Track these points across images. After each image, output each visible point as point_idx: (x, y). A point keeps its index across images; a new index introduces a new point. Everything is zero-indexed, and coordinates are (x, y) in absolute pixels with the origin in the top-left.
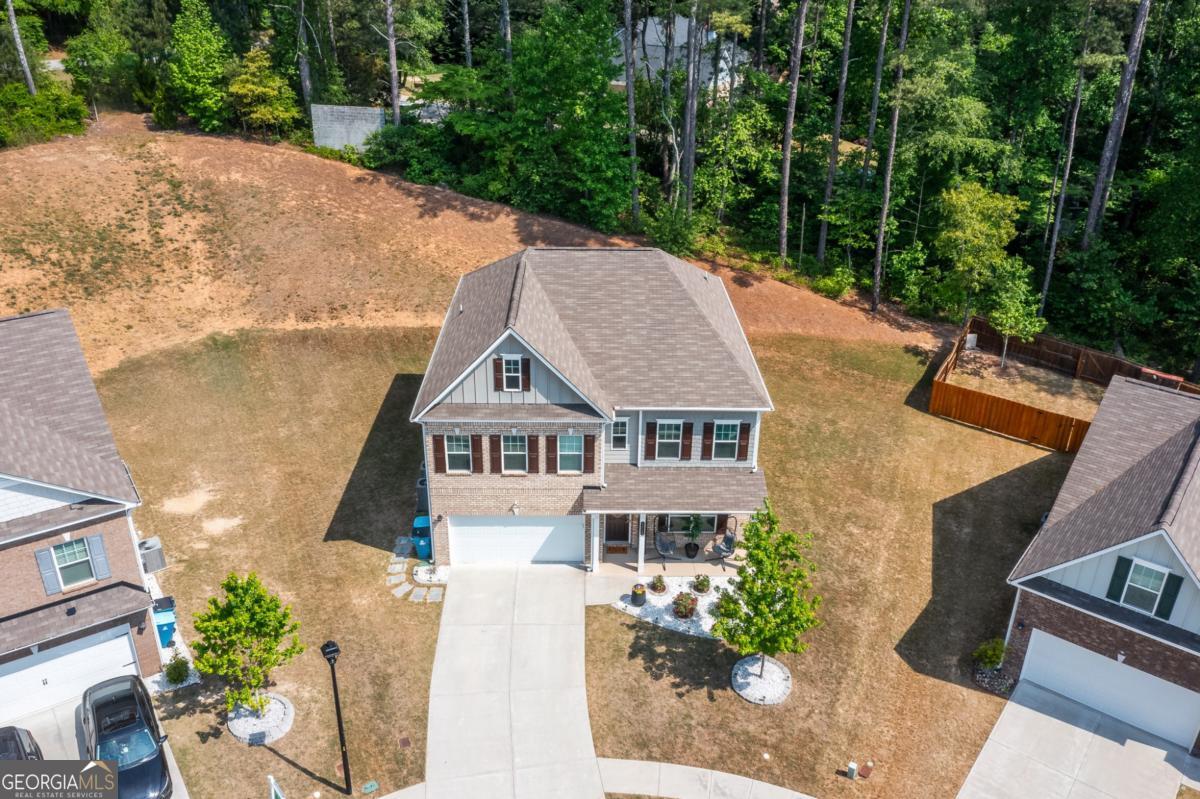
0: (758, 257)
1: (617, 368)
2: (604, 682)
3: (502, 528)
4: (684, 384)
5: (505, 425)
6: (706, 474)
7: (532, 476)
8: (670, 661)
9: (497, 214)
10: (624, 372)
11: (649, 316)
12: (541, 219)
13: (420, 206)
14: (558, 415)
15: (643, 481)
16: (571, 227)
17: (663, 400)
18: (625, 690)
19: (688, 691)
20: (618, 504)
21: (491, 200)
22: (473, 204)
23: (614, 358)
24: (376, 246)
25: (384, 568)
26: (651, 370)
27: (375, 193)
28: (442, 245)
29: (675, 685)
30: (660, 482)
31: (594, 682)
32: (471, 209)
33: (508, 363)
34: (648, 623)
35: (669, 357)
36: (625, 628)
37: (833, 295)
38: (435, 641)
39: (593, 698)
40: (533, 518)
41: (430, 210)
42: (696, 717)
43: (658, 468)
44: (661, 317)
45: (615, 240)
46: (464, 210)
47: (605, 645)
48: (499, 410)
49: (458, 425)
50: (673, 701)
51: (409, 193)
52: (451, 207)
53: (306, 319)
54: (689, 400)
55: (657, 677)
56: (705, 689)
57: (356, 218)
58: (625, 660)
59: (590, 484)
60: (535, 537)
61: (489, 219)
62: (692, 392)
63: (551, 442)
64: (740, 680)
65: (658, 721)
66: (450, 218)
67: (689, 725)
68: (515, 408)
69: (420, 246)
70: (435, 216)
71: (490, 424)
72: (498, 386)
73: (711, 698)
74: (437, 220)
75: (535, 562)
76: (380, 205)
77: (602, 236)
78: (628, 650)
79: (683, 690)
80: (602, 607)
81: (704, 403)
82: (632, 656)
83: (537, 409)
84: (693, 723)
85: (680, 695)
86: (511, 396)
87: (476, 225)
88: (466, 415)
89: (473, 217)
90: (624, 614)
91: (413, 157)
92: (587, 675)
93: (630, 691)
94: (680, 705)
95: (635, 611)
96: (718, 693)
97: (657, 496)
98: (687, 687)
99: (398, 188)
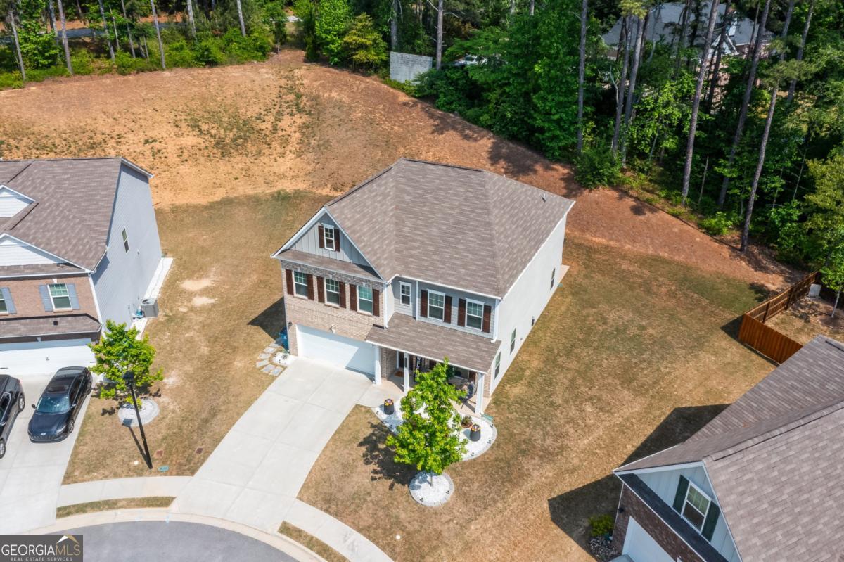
0: (663, 194)
1: (413, 248)
2: (333, 454)
3: (328, 340)
4: (451, 268)
5: (326, 271)
6: (459, 336)
7: (342, 309)
8: (383, 455)
9: (482, 137)
10: (416, 252)
11: (454, 216)
12: (511, 145)
13: (435, 126)
14: (355, 272)
15: (414, 331)
16: (529, 153)
17: (430, 276)
18: (342, 464)
19: (380, 478)
20: (389, 341)
21: (482, 127)
22: (470, 128)
23: (414, 241)
24: (396, 149)
26: (435, 254)
27: (411, 114)
28: (437, 153)
29: (375, 472)
30: (425, 334)
31: (328, 453)
32: (467, 132)
33: (327, 230)
34: (385, 427)
35: (452, 248)
36: (369, 425)
37: (713, 232)
38: (257, 398)
39: (320, 462)
40: (343, 338)
41: (440, 130)
42: (373, 496)
43: (429, 324)
44: (461, 218)
45: (556, 166)
46: (462, 132)
47: (349, 432)
48: (322, 261)
49: (299, 265)
50: (367, 481)
51: (432, 116)
52: (454, 129)
53: (336, 189)
54: (448, 280)
55: (367, 462)
56: (392, 480)
57: (392, 129)
58: (355, 445)
59: (377, 324)
60: (349, 351)
61: (475, 140)
62: (453, 275)
63: (353, 288)
64: (417, 483)
65: (349, 489)
66: (451, 136)
67: (365, 500)
68: (331, 261)
69: (424, 153)
70: (442, 133)
71: (317, 269)
72: (322, 245)
73: (391, 488)
74: (441, 137)
75: (348, 368)
76: (410, 122)
77: (548, 162)
78: (361, 440)
79: (377, 476)
80: (365, 408)
81: (457, 284)
82: (361, 444)
83: (344, 265)
84: (369, 499)
85: (373, 479)
86: (329, 252)
87: (465, 143)
88: (302, 259)
89: (467, 137)
90: (375, 416)
91: (441, 92)
92: (326, 447)
93: (345, 466)
94: (370, 486)
95: (383, 416)
96: (398, 486)
97: (417, 342)
98: (382, 475)
99: (427, 112)
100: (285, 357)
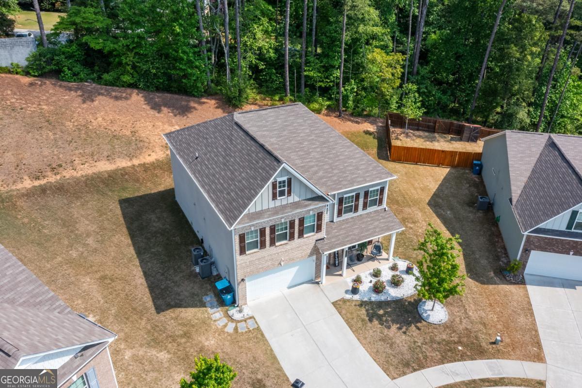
1: (316, 172)
2: (368, 340)
3: (273, 275)
4: (353, 174)
5: (277, 219)
6: (366, 217)
7: (292, 242)
8: (388, 317)
9: (130, 95)
10: (321, 174)
11: (316, 140)
12: (157, 94)
13: (81, 96)
14: (306, 206)
15: (341, 229)
16: (176, 96)
17: (347, 184)
18: (380, 340)
19: (407, 329)
20: (337, 244)
21: (123, 86)
22: (114, 91)
23: (312, 167)
24: (63, 124)
25: (209, 318)
26: (333, 170)
27: (48, 92)
28: (106, 118)
29: (400, 329)
30: (348, 227)
31: (364, 342)
32: (114, 94)
33: (280, 183)
34: (366, 301)
35: (337, 160)
36: (358, 307)
37: (318, 111)
38: (271, 350)
39: (369, 350)
40: (290, 265)
41: (88, 97)
42: (418, 341)
43: (343, 220)
44: (322, 140)
46: (109, 95)
47: (355, 320)
48: (276, 211)
49: (253, 225)
50: (404, 337)
51: (70, 89)
52: (100, 94)
53: (38, 178)
54: (359, 182)
55: (389, 327)
56: (413, 325)
57: (41, 109)
58: (369, 324)
59: (319, 238)
60: (289, 275)
61: (126, 98)
62: (358, 177)
63: (302, 221)
64: (425, 315)
65: (405, 349)
66: (101, 101)
67: (419, 346)
68: (284, 207)
69: (93, 121)
70: (93, 101)
71: (271, 220)
72: (274, 197)
73: (419, 329)
74: (96, 103)
75: (289, 288)
76: (54, 99)
77: (196, 99)
78: (367, 318)
79: (404, 329)
80: (340, 300)
81: (366, 182)
82: (371, 320)
83: (296, 205)
84: (419, 344)
85: (405, 333)
86: (282, 201)
87: (120, 103)
88: (259, 218)
89: (117, 98)
90: (353, 300)
92: (358, 339)
93: (382, 340)
94: (407, 338)
95: (356, 297)
96: (419, 325)
97: (351, 235)
98: (405, 327)
99: (60, 86)
100: (240, 311)
